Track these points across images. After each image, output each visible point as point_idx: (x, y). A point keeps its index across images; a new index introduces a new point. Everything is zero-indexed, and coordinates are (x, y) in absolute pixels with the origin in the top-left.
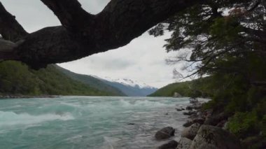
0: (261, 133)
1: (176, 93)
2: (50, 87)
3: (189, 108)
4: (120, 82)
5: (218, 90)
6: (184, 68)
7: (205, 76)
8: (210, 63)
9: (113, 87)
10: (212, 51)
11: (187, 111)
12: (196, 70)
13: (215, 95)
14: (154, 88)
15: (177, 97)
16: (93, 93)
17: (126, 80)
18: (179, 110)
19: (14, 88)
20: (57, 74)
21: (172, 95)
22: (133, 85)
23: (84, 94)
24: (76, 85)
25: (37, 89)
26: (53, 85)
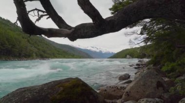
0: (177, 71)
1: (128, 56)
2: (42, 53)
3: (137, 65)
4: (88, 49)
5: (157, 52)
6: (136, 39)
7: (148, 43)
8: (152, 35)
9: (84, 52)
10: (154, 27)
11: (137, 67)
12: (143, 40)
13: (155, 55)
14: (112, 53)
15: (129, 58)
16: (70, 56)
17: (93, 47)
18: (131, 66)
19: (20, 54)
20: (46, 44)
21: (125, 57)
22: (98, 51)
23: (64, 57)
24: (59, 51)
25: (34, 55)
26: (44, 52)
